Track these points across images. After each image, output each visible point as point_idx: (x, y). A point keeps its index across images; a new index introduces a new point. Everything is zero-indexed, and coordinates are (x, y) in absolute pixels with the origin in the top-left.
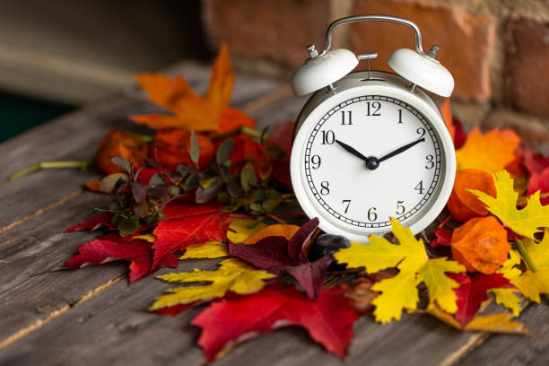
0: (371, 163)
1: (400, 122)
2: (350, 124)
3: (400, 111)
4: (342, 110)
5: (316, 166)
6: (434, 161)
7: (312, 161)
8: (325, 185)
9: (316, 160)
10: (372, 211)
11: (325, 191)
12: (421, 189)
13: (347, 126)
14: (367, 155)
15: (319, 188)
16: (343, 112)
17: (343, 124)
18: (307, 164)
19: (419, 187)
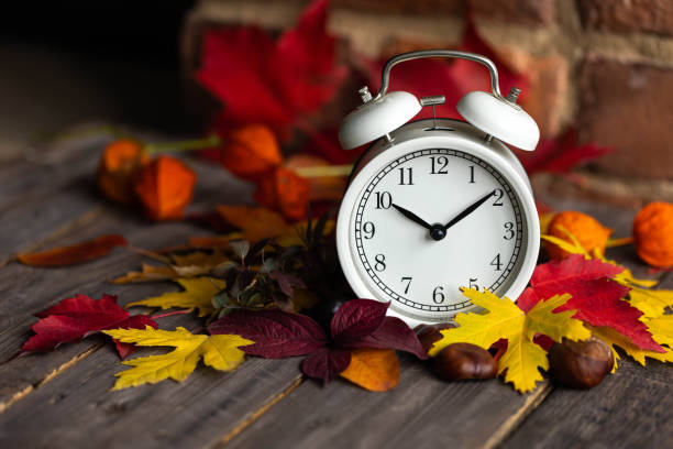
0: (436, 232)
1: (472, 182)
2: (411, 183)
3: (472, 168)
4: (400, 167)
5: (369, 235)
6: (514, 229)
7: (365, 230)
8: (380, 258)
9: (369, 228)
10: (438, 291)
11: (380, 266)
12: (498, 265)
13: (407, 187)
14: (431, 222)
15: (373, 263)
16: (402, 169)
17: (402, 183)
18: (358, 233)
19: (496, 262)
